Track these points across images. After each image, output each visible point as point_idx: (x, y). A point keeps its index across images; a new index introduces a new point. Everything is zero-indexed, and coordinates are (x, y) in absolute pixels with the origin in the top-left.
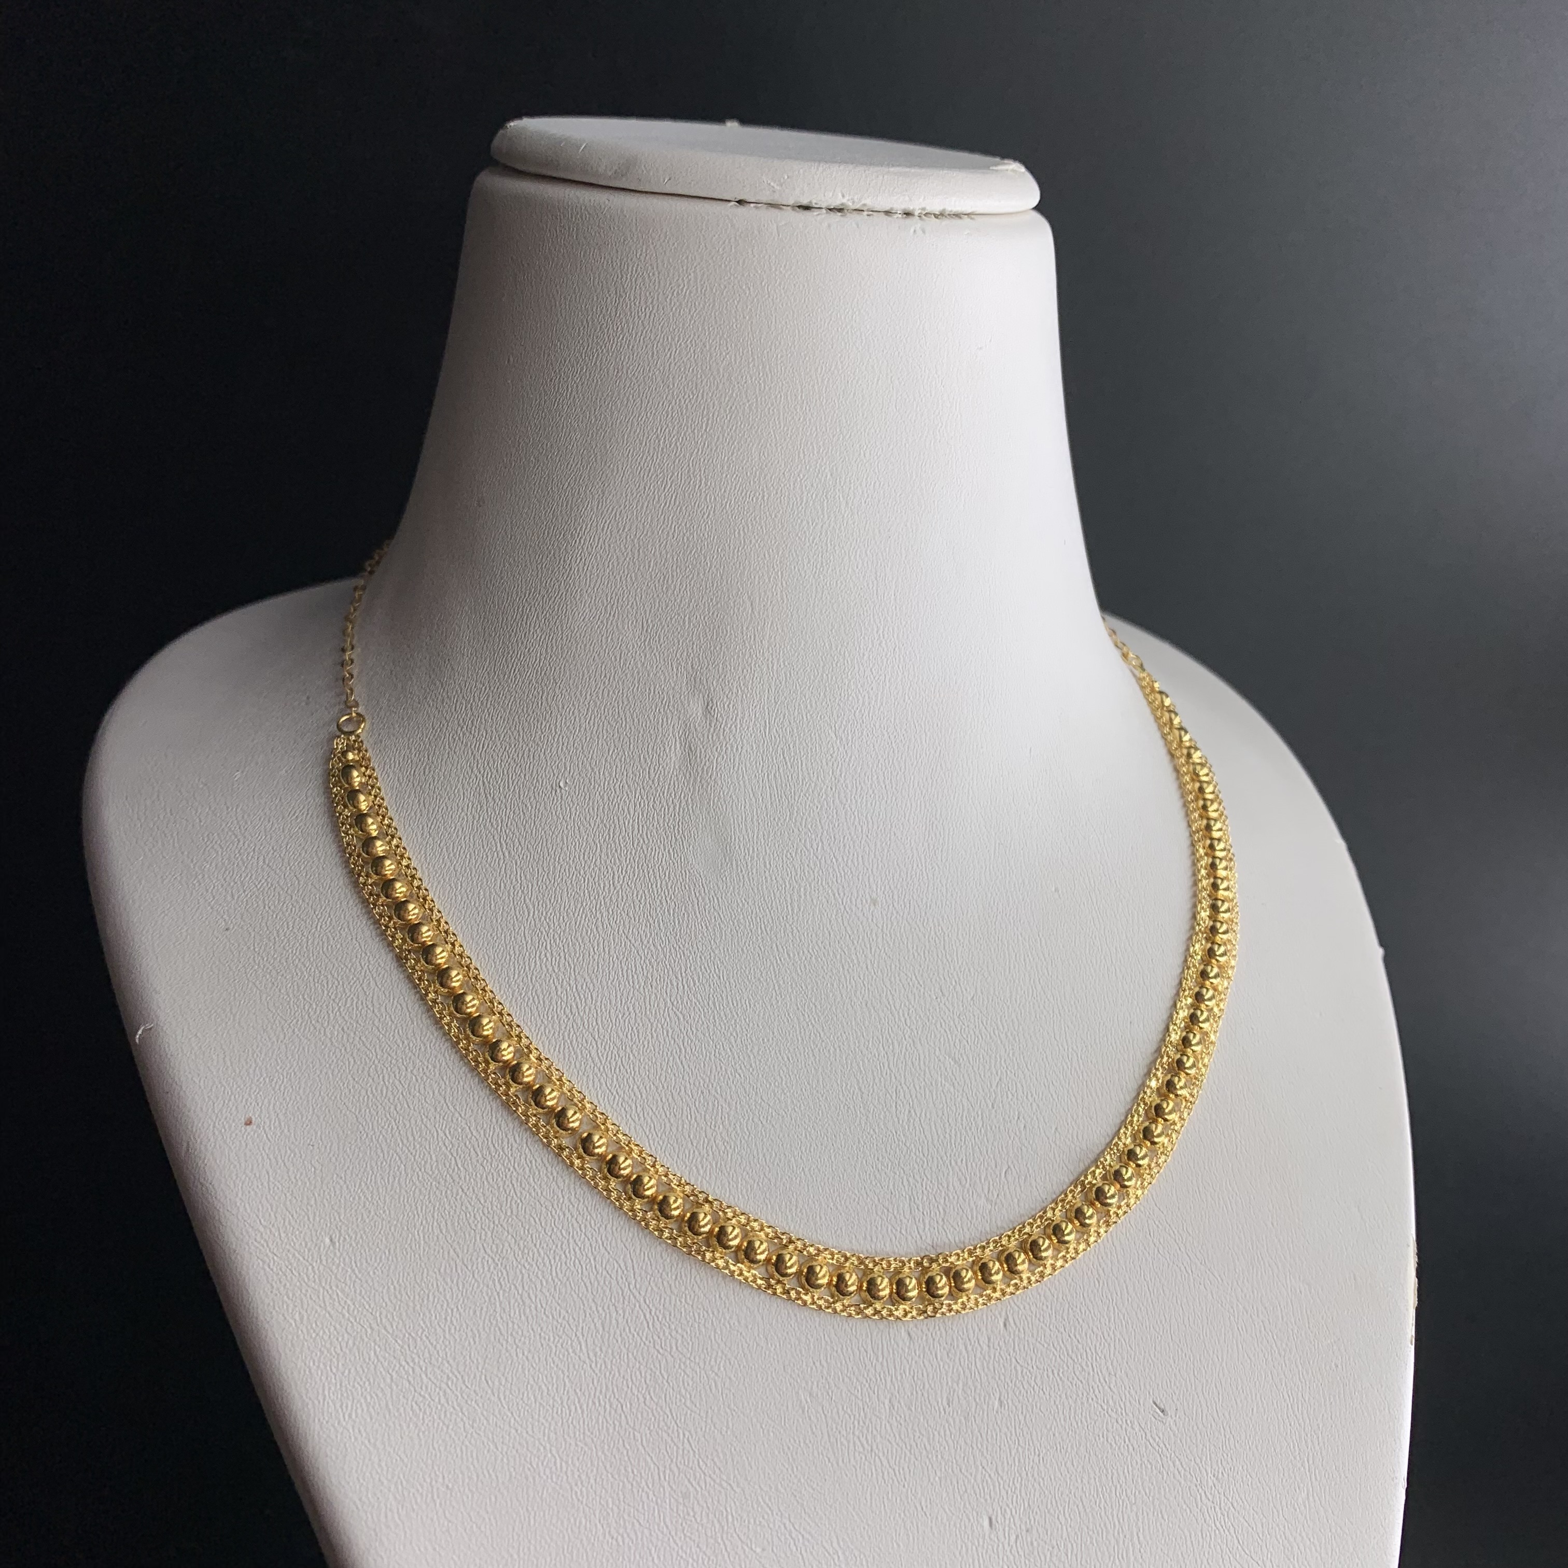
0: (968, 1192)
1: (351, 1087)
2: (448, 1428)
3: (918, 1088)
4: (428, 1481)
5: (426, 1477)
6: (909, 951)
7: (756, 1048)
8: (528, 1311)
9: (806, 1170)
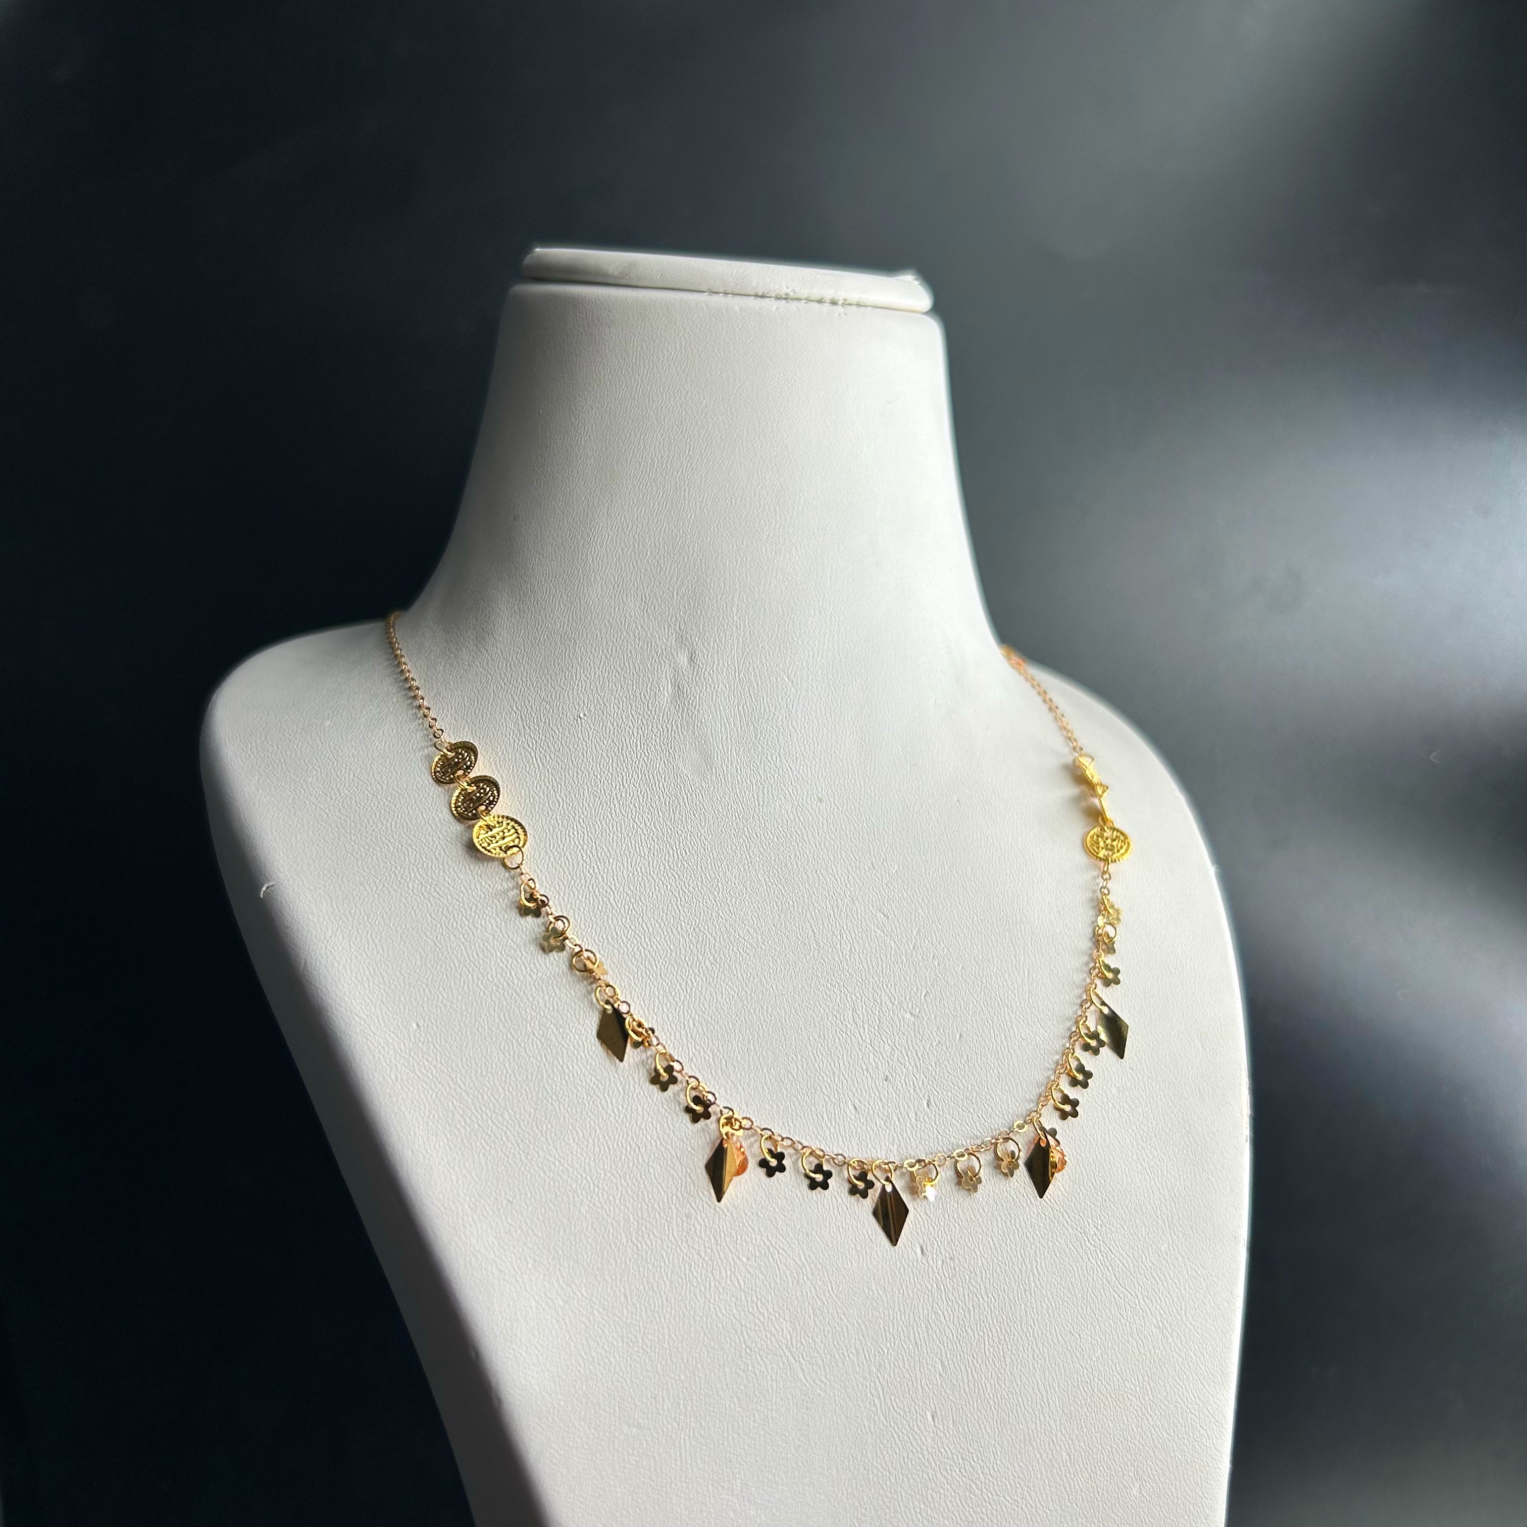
0: (897, 1008)
1: (429, 922)
2: (508, 1157)
3: (856, 932)
4: (494, 1194)
5: (493, 1192)
6: (847, 836)
7: (734, 900)
8: (567, 1077)
9: (774, 986)
